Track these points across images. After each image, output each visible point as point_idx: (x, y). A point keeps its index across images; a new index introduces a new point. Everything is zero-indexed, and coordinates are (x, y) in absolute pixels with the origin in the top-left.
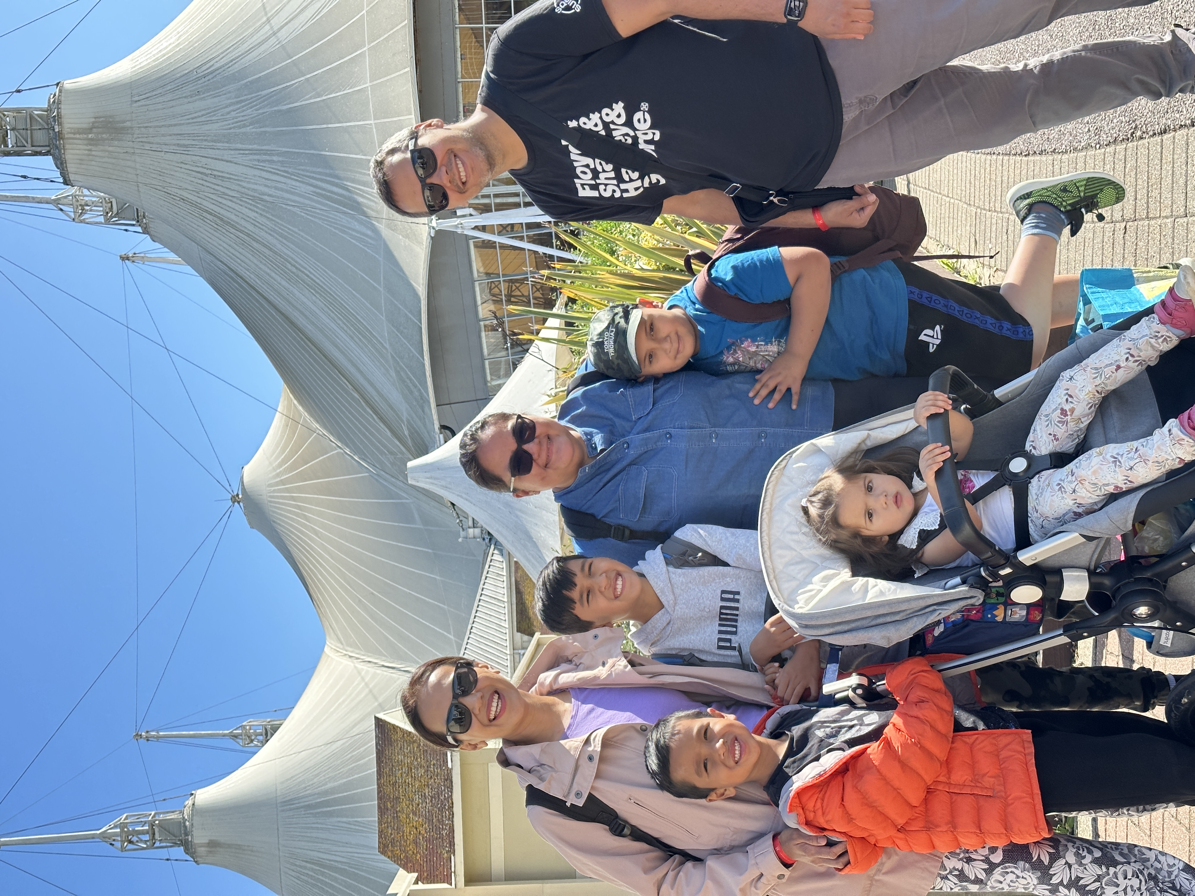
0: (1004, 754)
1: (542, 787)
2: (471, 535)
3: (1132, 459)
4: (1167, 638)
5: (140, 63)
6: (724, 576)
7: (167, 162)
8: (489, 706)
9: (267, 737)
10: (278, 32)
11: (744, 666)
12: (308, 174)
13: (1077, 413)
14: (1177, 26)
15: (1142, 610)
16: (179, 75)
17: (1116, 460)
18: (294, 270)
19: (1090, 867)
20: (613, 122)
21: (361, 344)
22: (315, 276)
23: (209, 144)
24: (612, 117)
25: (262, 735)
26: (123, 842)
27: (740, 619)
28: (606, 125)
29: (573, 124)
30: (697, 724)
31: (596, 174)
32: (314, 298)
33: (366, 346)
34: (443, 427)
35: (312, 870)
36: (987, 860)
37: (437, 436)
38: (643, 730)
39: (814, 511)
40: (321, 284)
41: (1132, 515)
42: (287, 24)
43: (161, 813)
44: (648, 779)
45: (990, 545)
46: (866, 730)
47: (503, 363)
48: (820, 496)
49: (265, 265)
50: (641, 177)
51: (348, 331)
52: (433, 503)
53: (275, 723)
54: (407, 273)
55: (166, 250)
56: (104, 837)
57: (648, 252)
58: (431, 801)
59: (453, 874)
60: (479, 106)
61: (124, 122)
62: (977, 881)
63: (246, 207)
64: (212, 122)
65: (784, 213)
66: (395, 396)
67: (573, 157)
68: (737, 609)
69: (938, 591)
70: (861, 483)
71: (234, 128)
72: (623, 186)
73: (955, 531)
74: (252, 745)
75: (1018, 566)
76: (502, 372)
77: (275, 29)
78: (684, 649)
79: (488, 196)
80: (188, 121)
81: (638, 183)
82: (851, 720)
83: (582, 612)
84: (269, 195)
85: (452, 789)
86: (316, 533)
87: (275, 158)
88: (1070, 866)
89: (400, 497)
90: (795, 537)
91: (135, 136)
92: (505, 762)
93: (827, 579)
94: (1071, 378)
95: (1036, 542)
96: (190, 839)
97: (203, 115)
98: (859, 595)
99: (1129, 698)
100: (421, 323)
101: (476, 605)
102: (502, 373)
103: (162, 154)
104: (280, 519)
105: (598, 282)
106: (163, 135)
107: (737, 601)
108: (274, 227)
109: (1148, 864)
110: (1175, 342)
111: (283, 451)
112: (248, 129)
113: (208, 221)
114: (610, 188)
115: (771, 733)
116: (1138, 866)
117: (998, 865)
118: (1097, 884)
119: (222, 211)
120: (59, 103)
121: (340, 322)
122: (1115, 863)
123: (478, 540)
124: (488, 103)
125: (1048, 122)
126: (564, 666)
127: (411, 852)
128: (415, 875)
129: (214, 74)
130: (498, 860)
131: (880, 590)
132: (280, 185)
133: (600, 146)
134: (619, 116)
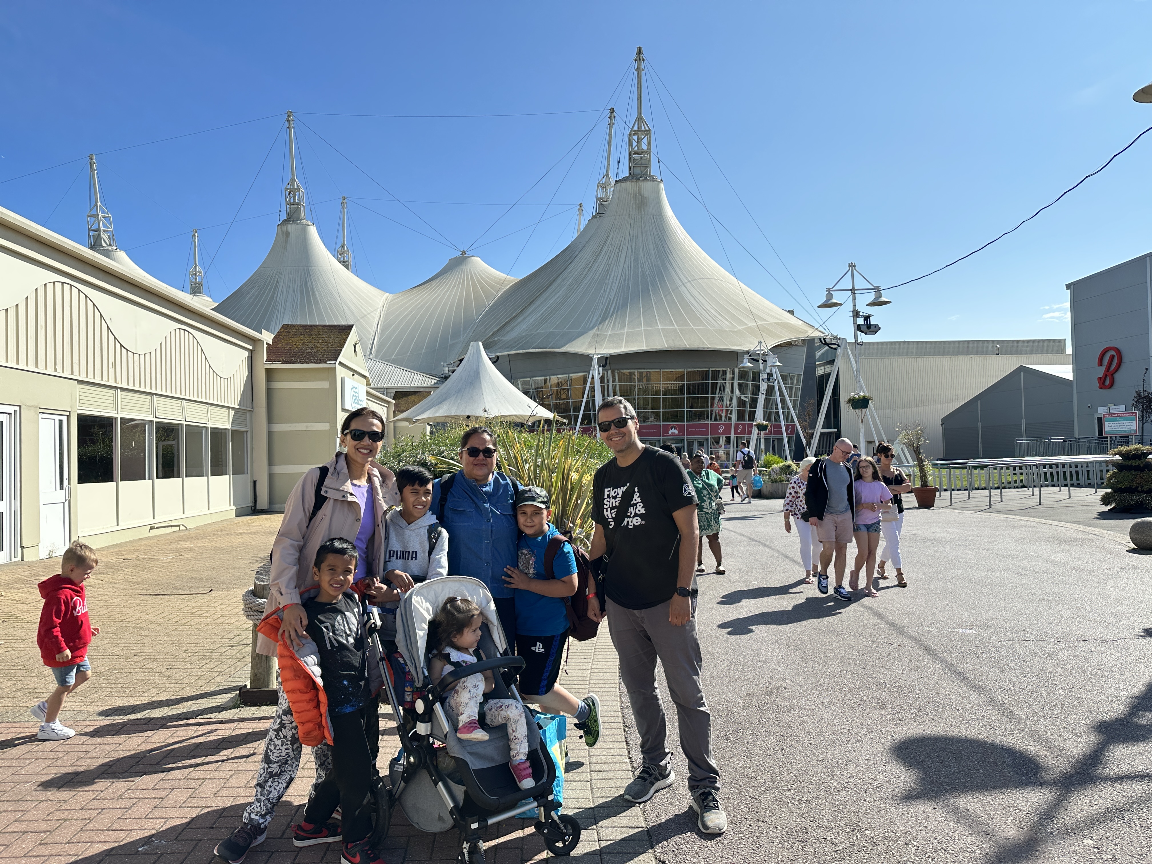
1: (329, 474)
2: (444, 369)
5: (670, 219)
6: (424, 553)
7: (625, 230)
9: (342, 262)
10: (684, 286)
12: (619, 297)
15: (412, 759)
18: (575, 288)
20: (636, 508)
21: (539, 318)
22: (572, 298)
23: (633, 251)
24: (639, 508)
25: (343, 260)
26: (290, 189)
27: (404, 562)
28: (635, 504)
29: (636, 489)
31: (615, 498)
32: (561, 297)
33: (538, 321)
34: (498, 358)
35: (273, 283)
37: (493, 355)
40: (568, 300)
42: (688, 290)
43: (304, 208)
47: (529, 387)
50: (612, 518)
53: (350, 267)
54: (573, 342)
56: (293, 180)
58: (310, 352)
59: (271, 363)
60: (644, 446)
61: (644, 211)
63: (604, 266)
64: (643, 253)
67: (622, 488)
68: (409, 559)
69: (421, 665)
71: (641, 263)
72: (609, 509)
74: (338, 255)
75: (433, 703)
78: (391, 535)
79: (608, 382)
80: (644, 241)
81: (610, 517)
84: (609, 278)
85: (316, 363)
87: (626, 282)
91: (637, 216)
93: (427, 610)
96: (290, 223)
97: (647, 248)
98: (420, 627)
100: (548, 349)
101: (410, 370)
102: (524, 386)
103: (629, 228)
104: (453, 274)
106: (638, 229)
107: (412, 559)
108: (595, 280)
111: (488, 277)
112: (640, 270)
113: (597, 248)
114: (608, 503)
119: (602, 255)
120: (653, 181)
123: (442, 372)
124: (646, 450)
127: (283, 341)
128: (271, 343)
130: (278, 385)
131: (421, 634)
132: (614, 283)
133: (627, 501)
134: (639, 511)
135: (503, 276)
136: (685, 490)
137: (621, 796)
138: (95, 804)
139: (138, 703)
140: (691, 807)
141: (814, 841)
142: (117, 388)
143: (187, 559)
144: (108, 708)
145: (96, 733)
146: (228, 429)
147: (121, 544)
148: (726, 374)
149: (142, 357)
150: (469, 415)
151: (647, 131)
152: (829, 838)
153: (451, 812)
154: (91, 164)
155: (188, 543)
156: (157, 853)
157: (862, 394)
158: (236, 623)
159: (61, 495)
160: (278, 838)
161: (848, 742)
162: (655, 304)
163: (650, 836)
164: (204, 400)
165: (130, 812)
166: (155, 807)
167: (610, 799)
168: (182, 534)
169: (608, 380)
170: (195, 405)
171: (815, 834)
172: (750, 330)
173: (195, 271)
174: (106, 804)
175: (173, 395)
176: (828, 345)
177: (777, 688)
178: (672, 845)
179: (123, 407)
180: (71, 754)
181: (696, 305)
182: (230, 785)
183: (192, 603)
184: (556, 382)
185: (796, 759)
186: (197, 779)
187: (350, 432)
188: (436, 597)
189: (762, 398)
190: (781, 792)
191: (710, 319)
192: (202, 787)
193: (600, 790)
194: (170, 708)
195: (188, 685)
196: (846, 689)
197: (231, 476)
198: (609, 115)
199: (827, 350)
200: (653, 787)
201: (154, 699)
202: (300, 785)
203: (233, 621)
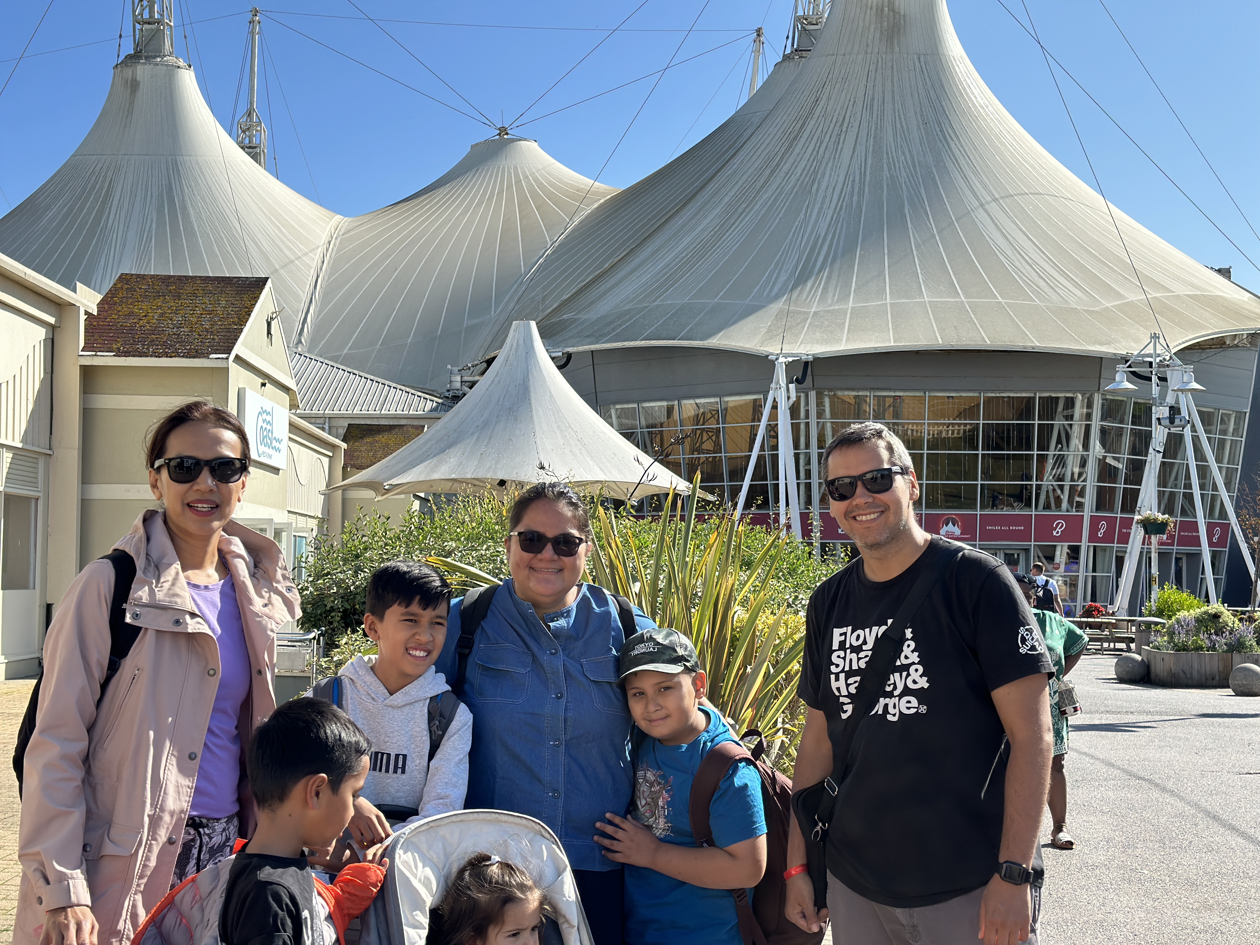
2: (453, 379)
5: (958, 65)
6: (421, 757)
7: (856, 86)
9: (248, 148)
10: (983, 209)
12: (838, 231)
16: (944, 104)
18: (740, 211)
20: (908, 675)
21: (660, 275)
22: (733, 231)
23: (873, 131)
24: (914, 675)
25: (249, 143)
28: (906, 668)
29: (909, 633)
31: (856, 650)
32: (710, 229)
33: (657, 281)
34: (569, 356)
35: (102, 187)
37: (560, 349)
40: (724, 237)
42: (991, 218)
43: (171, 32)
47: (633, 422)
49: (746, 181)
50: (850, 695)
51: (674, 263)
52: (489, 340)
53: (262, 157)
54: (732, 328)
55: (766, 77)
58: (174, 334)
59: (94, 353)
60: (929, 536)
61: (899, 45)
63: (806, 165)
64: (895, 135)
65: (804, 835)
66: (603, 308)
67: (875, 629)
68: (387, 771)
71: (888, 158)
72: (842, 676)
74: (240, 131)
76: (625, 421)
77: (987, 207)
79: (807, 417)
80: (897, 111)
81: (844, 692)
84: (818, 190)
85: (186, 357)
86: (464, 213)
87: (855, 198)
89: (497, 305)
91: (884, 56)
96: (141, 61)
97: (902, 126)
98: (411, 920)
100: (679, 340)
101: (379, 380)
102: (623, 420)
103: (864, 82)
104: (480, 176)
106: (883, 85)
107: (395, 772)
108: (785, 192)
111: (552, 184)
112: (886, 173)
113: (793, 125)
114: (840, 662)
119: (803, 140)
121: (684, 255)
123: (448, 386)
124: (932, 546)
127: (120, 308)
128: (95, 312)
129: (944, 141)
130: (107, 401)
132: (828, 200)
133: (885, 659)
134: (915, 682)
135: (584, 181)
136: (1024, 640)
148: (1073, 406)
150: (505, 478)
162: (918, 247)
169: (807, 411)
184: (692, 413)
188: (447, 856)
191: (1042, 283)
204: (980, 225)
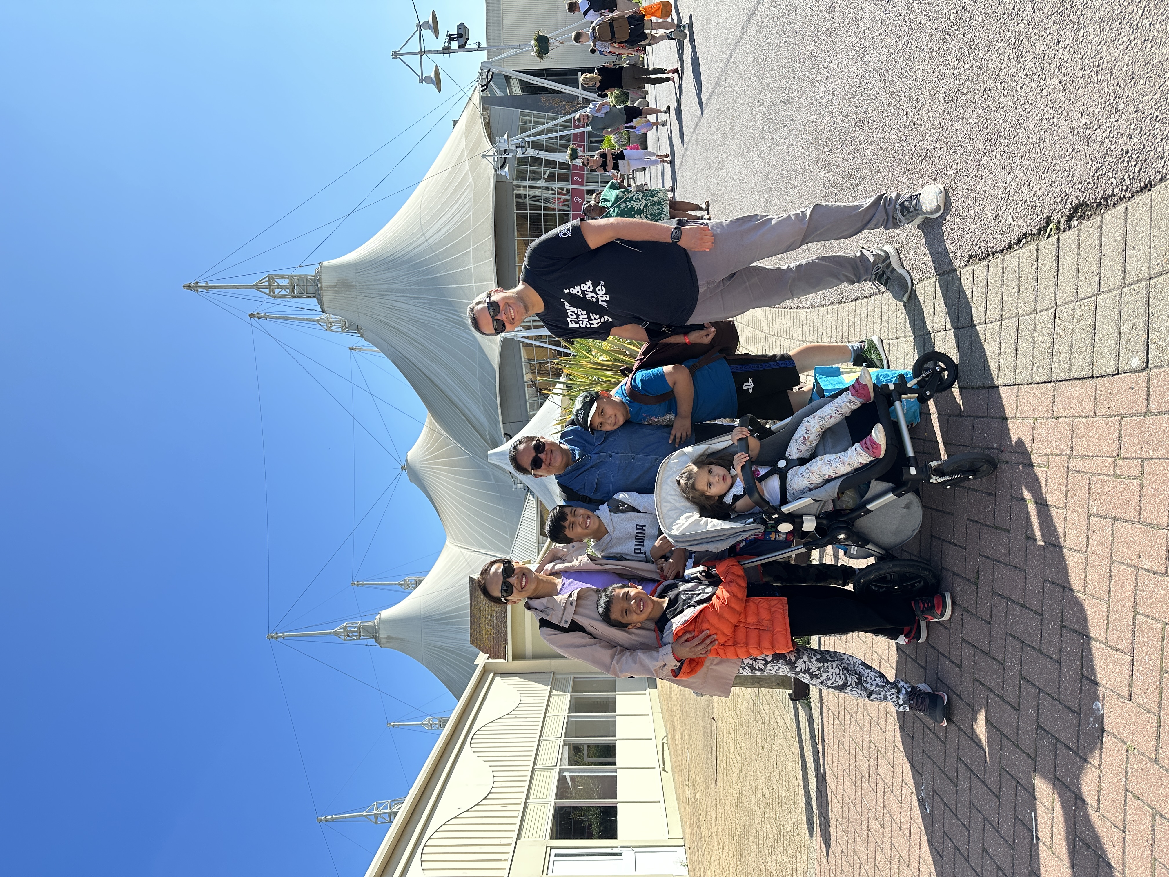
0: (773, 609)
1: (547, 618)
2: (518, 487)
3: (837, 462)
4: (854, 550)
5: (360, 254)
6: (638, 517)
7: (373, 302)
8: (522, 581)
10: (428, 240)
11: (647, 561)
12: (442, 309)
13: (811, 439)
14: (863, 248)
15: (842, 536)
16: (379, 260)
17: (829, 463)
18: (434, 356)
19: (815, 663)
20: (586, 291)
22: (444, 359)
23: (393, 294)
24: (586, 288)
25: (414, 584)
26: (345, 636)
27: (645, 538)
28: (583, 292)
29: (567, 291)
30: (623, 591)
31: (578, 316)
32: (444, 370)
33: (468, 394)
34: (506, 434)
35: (438, 651)
36: (764, 660)
37: (503, 439)
38: (598, 591)
39: (682, 482)
40: (447, 363)
41: (837, 490)
42: (432, 236)
43: (363, 622)
44: (598, 617)
45: (767, 503)
46: (706, 596)
47: (535, 404)
48: (686, 474)
49: (420, 353)
50: (600, 318)
52: (500, 471)
53: (421, 578)
54: (490, 359)
56: (336, 633)
57: (606, 352)
58: (496, 619)
59: (506, 655)
60: (521, 282)
61: (352, 282)
62: (760, 670)
63: (411, 325)
64: (395, 283)
65: (670, 336)
66: (483, 419)
67: (567, 307)
68: (644, 534)
69: (742, 525)
70: (706, 469)
71: (406, 286)
72: (591, 322)
73: (750, 496)
74: (409, 589)
75: (781, 514)
76: (535, 408)
77: (427, 238)
78: (618, 554)
80: (383, 283)
81: (599, 321)
82: (699, 590)
83: (569, 533)
84: (423, 319)
85: (507, 613)
86: (442, 485)
87: (426, 301)
88: (805, 663)
90: (673, 497)
91: (358, 289)
92: (528, 607)
93: (687, 518)
94: (808, 422)
95: (790, 502)
96: (378, 635)
97: (391, 280)
98: (704, 526)
99: (836, 580)
100: (496, 383)
101: (520, 522)
103: (370, 298)
104: (425, 478)
105: (581, 366)
106: (371, 289)
107: (644, 530)
108: (425, 335)
109: (843, 661)
110: (859, 405)
111: (427, 444)
112: (413, 287)
113: (393, 332)
114: (585, 323)
115: (659, 595)
116: (838, 662)
117: (770, 662)
118: (819, 672)
119: (399, 327)
120: (321, 272)
122: (827, 661)
123: (523, 488)
124: (525, 280)
125: (800, 295)
126: (558, 561)
127: (486, 644)
128: (488, 655)
130: (529, 649)
131: (714, 524)
132: (428, 315)
133: (580, 302)
134: (589, 288)
135: (425, 429)
136: (565, 234)
137: (905, 306)
138: (887, 850)
139: (804, 799)
140: (919, 227)
141: (958, 82)
142: (526, 803)
143: (689, 739)
144: (806, 828)
145: (827, 842)
146: (571, 696)
147: (677, 799)
148: (520, 195)
149: (496, 779)
151: (269, 280)
152: (956, 64)
153: (899, 495)
154: (326, 821)
155: (677, 736)
156: (933, 795)
157: (533, 43)
158: (741, 697)
159: (628, 855)
160: (926, 672)
161: (864, 47)
163: (944, 272)
164: (541, 720)
165: (895, 817)
166: (892, 792)
167: (907, 317)
168: (670, 741)
170: (546, 728)
171: (952, 80)
172: (474, 167)
173: (428, 724)
174: (887, 840)
175: (535, 749)
176: (488, 82)
177: (813, 131)
178: (954, 247)
179: (545, 797)
180: (844, 867)
181: (448, 227)
182: (876, 716)
183: (724, 739)
185: (878, 107)
186: (870, 748)
187: (504, 597)
189: (543, 155)
190: (908, 122)
191: (462, 211)
192: (876, 744)
193: (898, 329)
194: (809, 768)
195: (791, 747)
196: (815, 51)
197: (617, 693)
198: (257, 319)
199: (494, 83)
200: (897, 270)
201: (801, 783)
202: (879, 646)
203: (739, 700)
204: (436, 241)
